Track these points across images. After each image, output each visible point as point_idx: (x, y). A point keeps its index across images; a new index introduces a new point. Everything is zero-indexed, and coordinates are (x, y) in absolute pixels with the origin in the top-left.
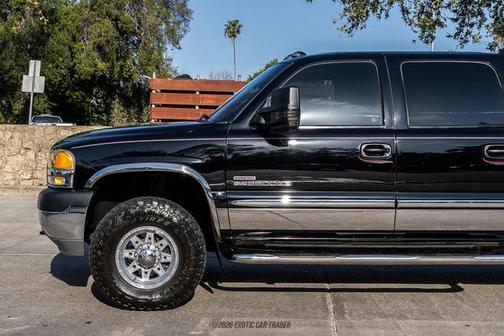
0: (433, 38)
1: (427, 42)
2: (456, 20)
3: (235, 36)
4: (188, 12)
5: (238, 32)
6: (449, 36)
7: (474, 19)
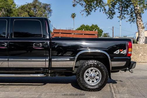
0: (113, 17)
1: (111, 19)
2: (119, 12)
3: (74, 18)
4: (51, 10)
5: (75, 16)
6: (118, 17)
7: (125, 12)
